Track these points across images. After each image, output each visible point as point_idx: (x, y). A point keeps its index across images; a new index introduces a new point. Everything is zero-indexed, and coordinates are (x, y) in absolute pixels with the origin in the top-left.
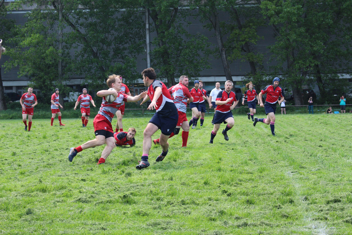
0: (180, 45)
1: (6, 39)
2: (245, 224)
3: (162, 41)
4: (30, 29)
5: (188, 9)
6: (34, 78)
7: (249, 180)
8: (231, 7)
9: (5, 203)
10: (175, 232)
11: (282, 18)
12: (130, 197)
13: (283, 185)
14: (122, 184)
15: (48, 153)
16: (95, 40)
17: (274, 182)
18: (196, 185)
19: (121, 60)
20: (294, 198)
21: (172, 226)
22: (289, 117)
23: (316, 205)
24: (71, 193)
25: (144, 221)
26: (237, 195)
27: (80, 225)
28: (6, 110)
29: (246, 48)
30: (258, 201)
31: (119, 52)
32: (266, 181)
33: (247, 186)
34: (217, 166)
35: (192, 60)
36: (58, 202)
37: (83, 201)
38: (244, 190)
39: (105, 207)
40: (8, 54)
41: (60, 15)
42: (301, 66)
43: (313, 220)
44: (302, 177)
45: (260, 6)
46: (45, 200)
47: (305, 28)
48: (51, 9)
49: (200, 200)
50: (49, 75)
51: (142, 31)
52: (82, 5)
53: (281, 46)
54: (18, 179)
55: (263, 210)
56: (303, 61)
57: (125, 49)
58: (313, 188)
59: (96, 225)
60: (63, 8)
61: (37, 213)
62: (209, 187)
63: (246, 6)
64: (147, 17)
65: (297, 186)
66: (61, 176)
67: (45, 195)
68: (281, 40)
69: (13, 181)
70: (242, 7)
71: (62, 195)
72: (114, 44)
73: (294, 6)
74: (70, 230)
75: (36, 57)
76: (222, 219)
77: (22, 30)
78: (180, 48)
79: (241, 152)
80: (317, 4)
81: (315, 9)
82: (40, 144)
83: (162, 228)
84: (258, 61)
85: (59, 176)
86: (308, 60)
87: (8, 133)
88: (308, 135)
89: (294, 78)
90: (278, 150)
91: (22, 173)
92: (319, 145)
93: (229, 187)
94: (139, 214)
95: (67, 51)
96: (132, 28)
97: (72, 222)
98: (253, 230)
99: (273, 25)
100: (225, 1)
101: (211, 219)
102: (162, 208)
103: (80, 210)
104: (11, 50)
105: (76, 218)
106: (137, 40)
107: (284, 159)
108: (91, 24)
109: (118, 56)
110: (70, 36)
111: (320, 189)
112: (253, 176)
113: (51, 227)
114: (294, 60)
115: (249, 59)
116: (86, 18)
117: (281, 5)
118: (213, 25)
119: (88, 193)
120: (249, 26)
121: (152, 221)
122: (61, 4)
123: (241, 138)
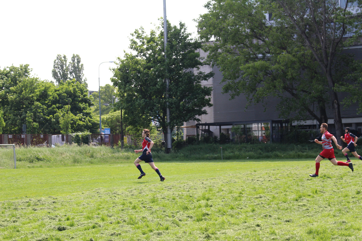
1: (344, 75)
40: (346, 91)
104: (350, 86)
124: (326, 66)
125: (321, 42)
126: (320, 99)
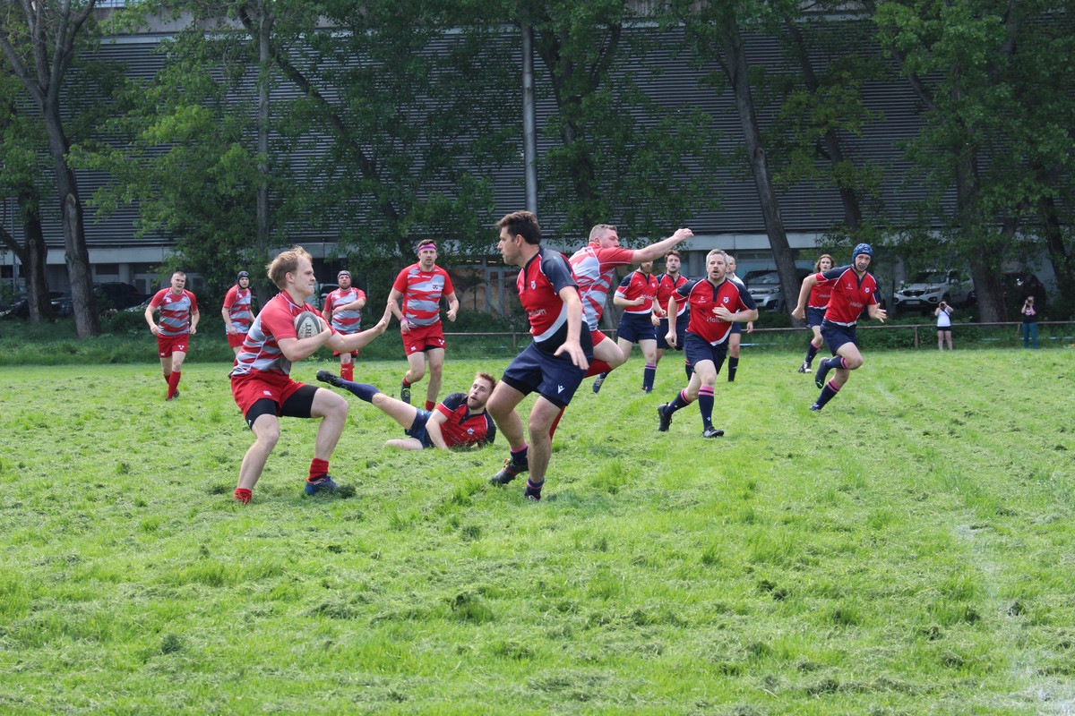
0: (626, 138)
1: (98, 120)
2: (830, 685)
3: (572, 126)
4: (171, 90)
5: (651, 28)
6: (182, 240)
7: (842, 551)
8: (784, 22)
9: (98, 618)
10: (615, 709)
11: (942, 54)
12: (476, 601)
13: (946, 568)
14: (451, 560)
15: (227, 465)
16: (369, 125)
17: (917, 558)
18: (677, 564)
19: (447, 183)
20: (980, 607)
21: (606, 691)
22: (962, 359)
23: (1048, 627)
24: (299, 588)
25: (522, 675)
26: (804, 596)
27: (325, 685)
28: (98, 336)
29: (831, 147)
30: (868, 615)
31: (441, 159)
32: (895, 555)
33: (833, 568)
34: (743, 507)
35: (664, 185)
36: (258, 615)
37: (333, 611)
38: (827, 581)
39: (400, 630)
40: (104, 167)
41: (263, 48)
42: (999, 203)
43: (1041, 672)
44: (1003, 541)
45: (873, 19)
46: (219, 608)
47: (1011, 86)
48: (235, 31)
49: (692, 611)
50: (230, 229)
51: (513, 96)
52: (328, 17)
53: (937, 142)
54: (138, 545)
55: (885, 642)
56: (1006, 188)
57: (459, 150)
58: (1040, 577)
59: (373, 685)
60: (272, 25)
61: (196, 649)
62: (718, 573)
63: (829, 18)
64: (527, 52)
65: (990, 571)
66: (266, 536)
67: (219, 593)
68: (938, 123)
69: (122, 550)
70: (817, 22)
71: (272, 595)
72: (427, 136)
73: (977, 17)
74: (295, 701)
75: (189, 174)
76: (760, 668)
77: (148, 93)
78: (629, 146)
79: (814, 465)
80: (1050, 11)
81: (1042, 28)
82: (204, 438)
83: (576, 696)
84: (866, 188)
85: (260, 536)
86: (1020, 184)
87: (105, 406)
88: (1022, 415)
89: (977, 237)
90: (929, 460)
91: (148, 528)
92: (1056, 445)
93: (779, 571)
94: (503, 652)
95: (282, 157)
96: (482, 88)
97: (302, 675)
98: (853, 703)
99: (914, 76)
100: (766, 3)
101: (725, 671)
102: (575, 635)
103: (325, 641)
104: (114, 154)
105: (312, 665)
106: (495, 123)
107: (948, 489)
108: (356, 76)
109: (439, 172)
110: (293, 112)
111: (1060, 579)
112: (854, 537)
113: (238, 691)
114: (978, 185)
115: (839, 182)
116: (340, 57)
117: (938, 14)
118: (729, 78)
119: (349, 589)
120: (840, 79)
121: (545, 673)
122: (267, 14)
123: (816, 421)
124: (45, 92)
125: (29, 17)
126: (26, 192)
